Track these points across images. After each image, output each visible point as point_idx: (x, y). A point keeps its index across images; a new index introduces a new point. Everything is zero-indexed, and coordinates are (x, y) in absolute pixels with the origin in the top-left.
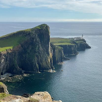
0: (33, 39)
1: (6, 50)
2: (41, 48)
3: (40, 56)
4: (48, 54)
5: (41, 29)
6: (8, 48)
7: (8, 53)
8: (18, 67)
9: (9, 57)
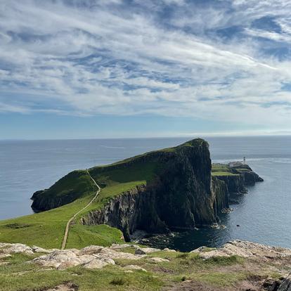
0: (181, 165)
1: (137, 187)
2: (196, 183)
3: (196, 198)
4: (210, 193)
5: (195, 148)
6: (139, 183)
7: (139, 192)
8: (159, 219)
9: (141, 200)
